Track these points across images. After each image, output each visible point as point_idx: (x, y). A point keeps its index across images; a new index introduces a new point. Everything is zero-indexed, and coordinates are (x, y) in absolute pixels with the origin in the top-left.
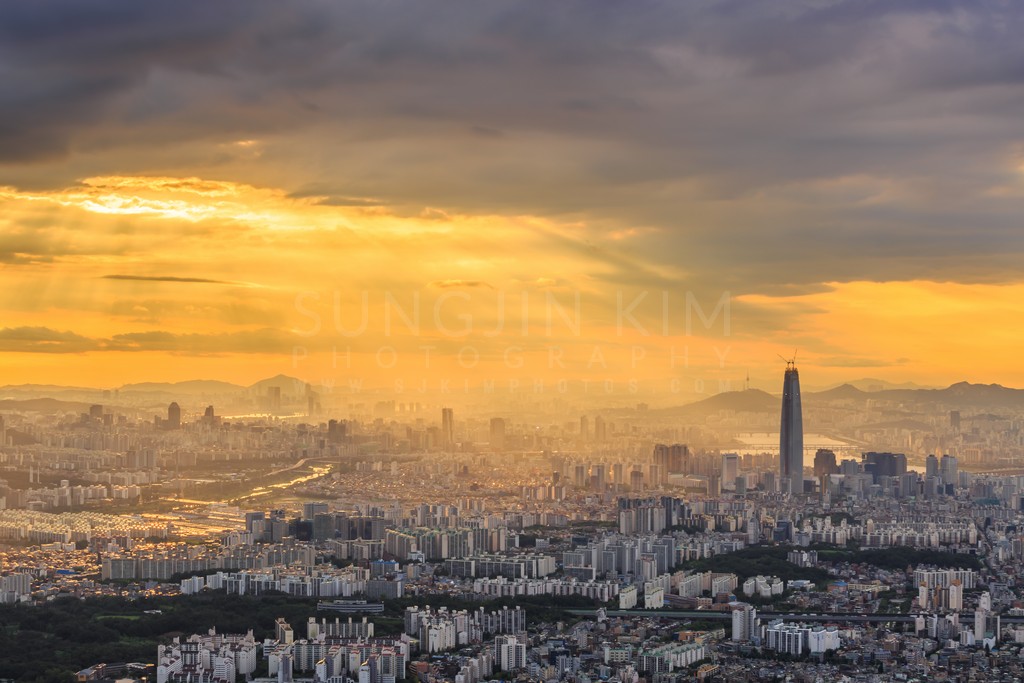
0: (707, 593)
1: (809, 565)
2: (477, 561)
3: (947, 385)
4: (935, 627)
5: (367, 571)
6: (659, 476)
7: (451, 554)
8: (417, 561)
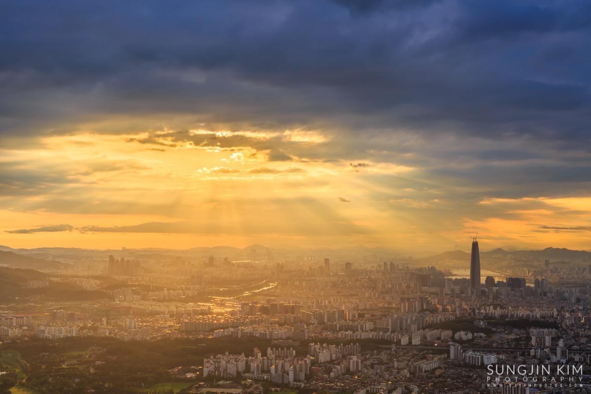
0: (439, 339)
1: (483, 326)
2: (339, 324)
3: (543, 248)
4: (539, 354)
5: (293, 328)
6: (418, 287)
7: (328, 321)
8: (314, 324)
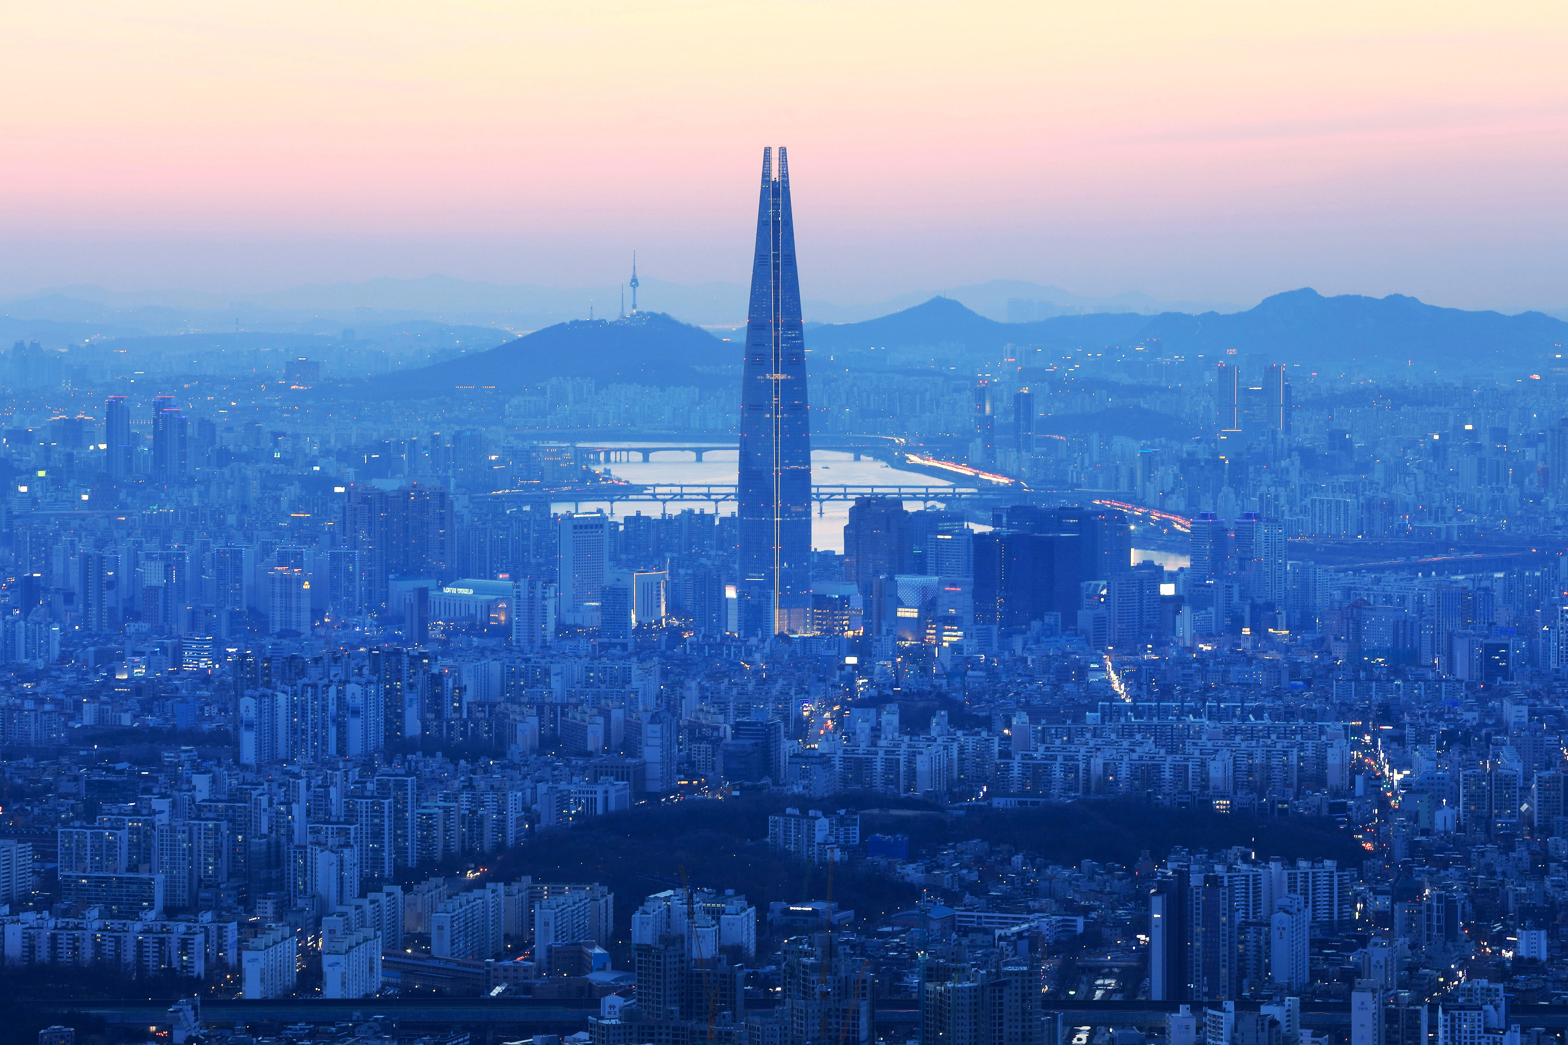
0: (518, 945)
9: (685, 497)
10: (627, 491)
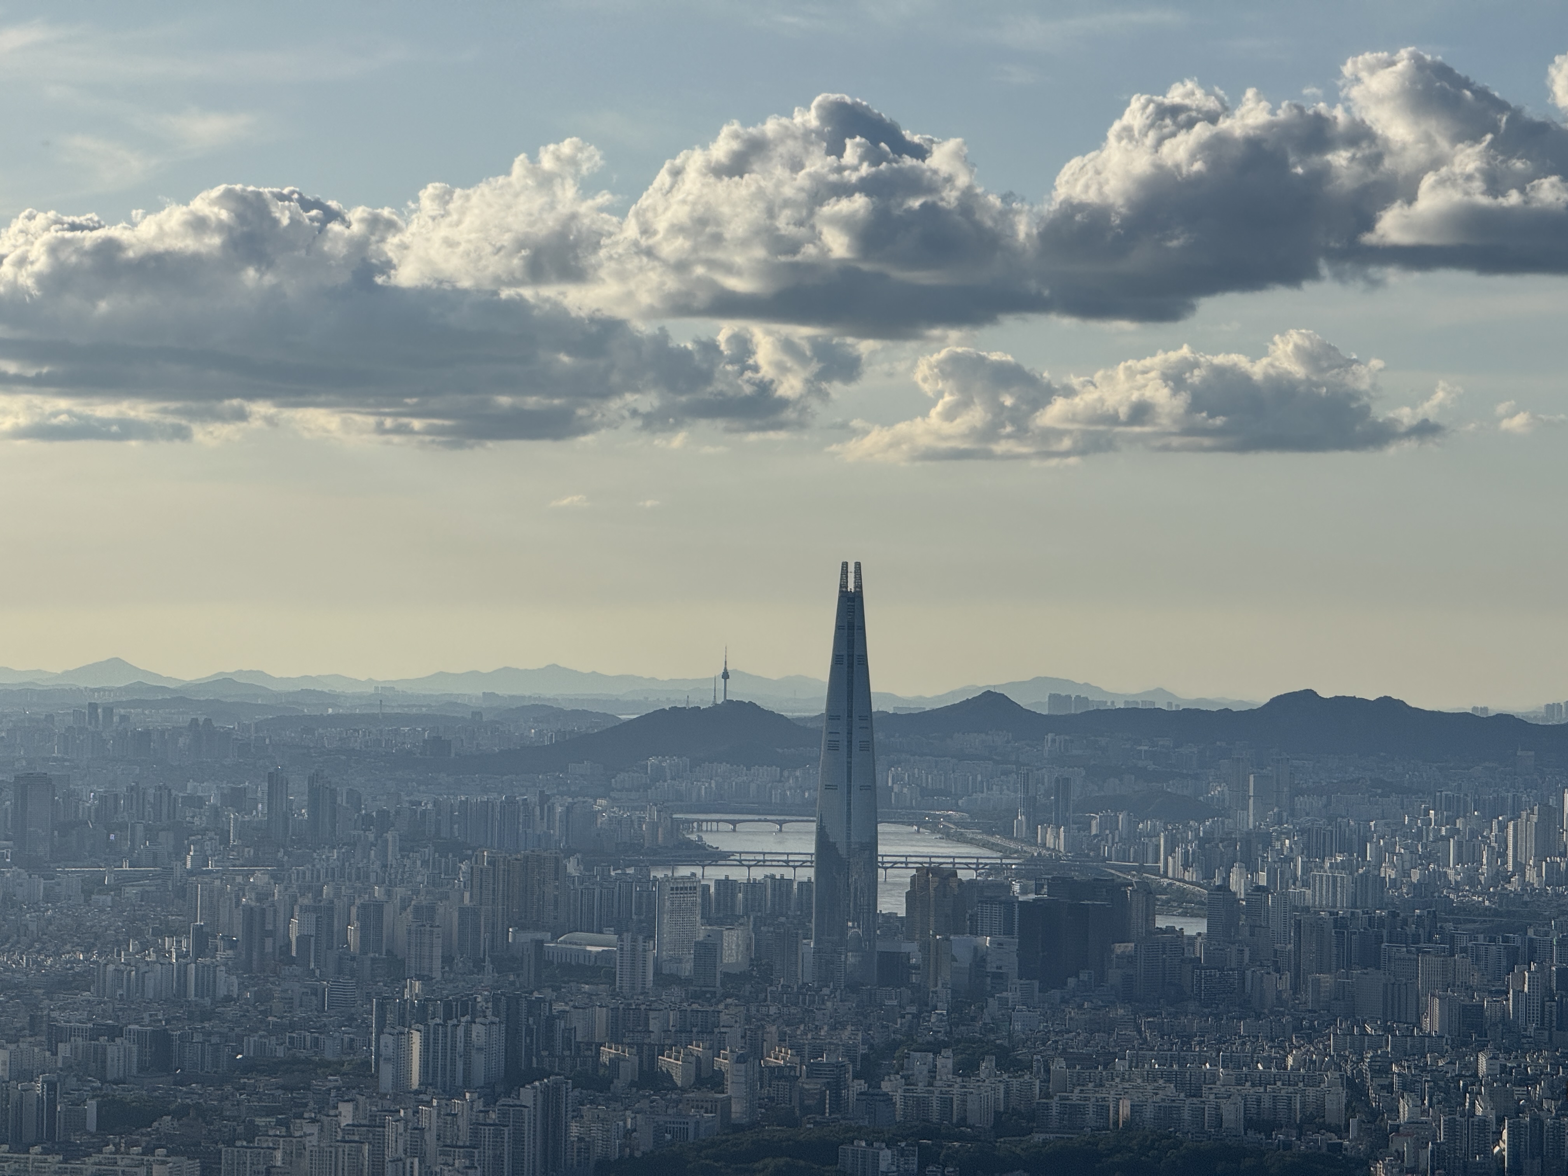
6: (484, 935)
9: (767, 863)
10: (717, 857)
